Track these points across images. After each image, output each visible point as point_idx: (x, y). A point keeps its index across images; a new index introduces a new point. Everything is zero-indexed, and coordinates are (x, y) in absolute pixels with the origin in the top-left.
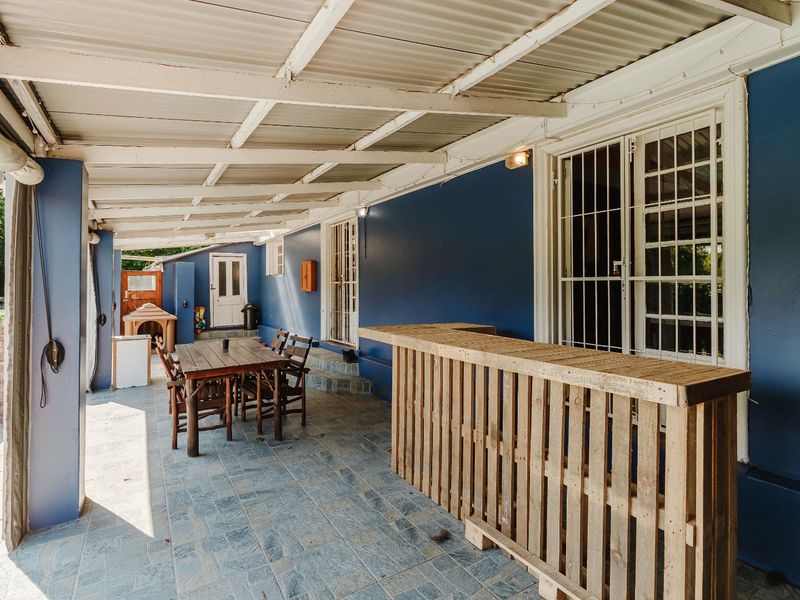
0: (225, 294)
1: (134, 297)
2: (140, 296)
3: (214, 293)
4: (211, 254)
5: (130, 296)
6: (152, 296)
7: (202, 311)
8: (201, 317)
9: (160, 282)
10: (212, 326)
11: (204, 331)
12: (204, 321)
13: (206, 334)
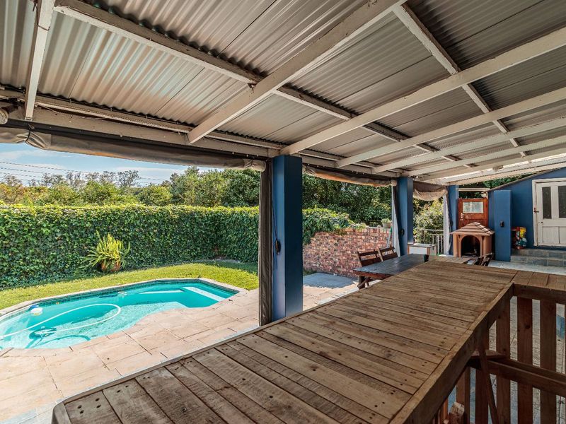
0: (550, 217)
1: (467, 217)
2: (471, 216)
3: (538, 217)
4: (534, 181)
5: (464, 217)
6: (481, 217)
7: (522, 231)
8: (522, 236)
9: (487, 206)
10: (535, 245)
11: (524, 248)
12: (524, 240)
13: (527, 251)
